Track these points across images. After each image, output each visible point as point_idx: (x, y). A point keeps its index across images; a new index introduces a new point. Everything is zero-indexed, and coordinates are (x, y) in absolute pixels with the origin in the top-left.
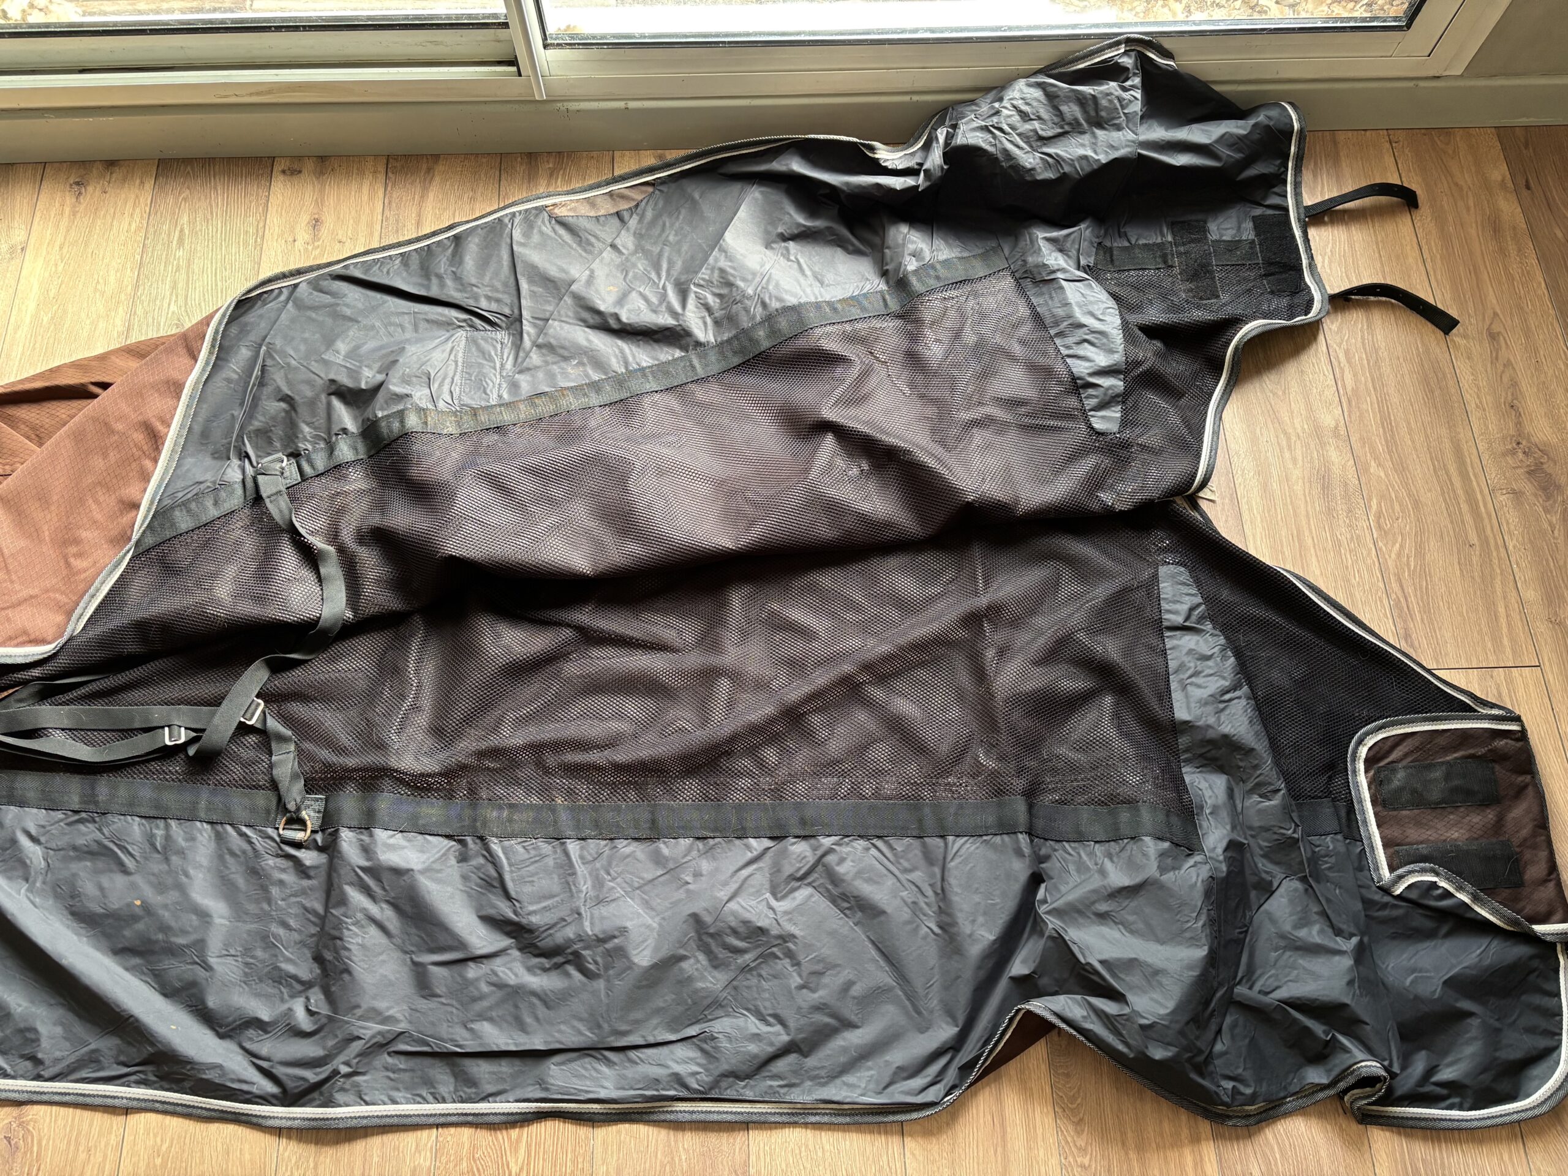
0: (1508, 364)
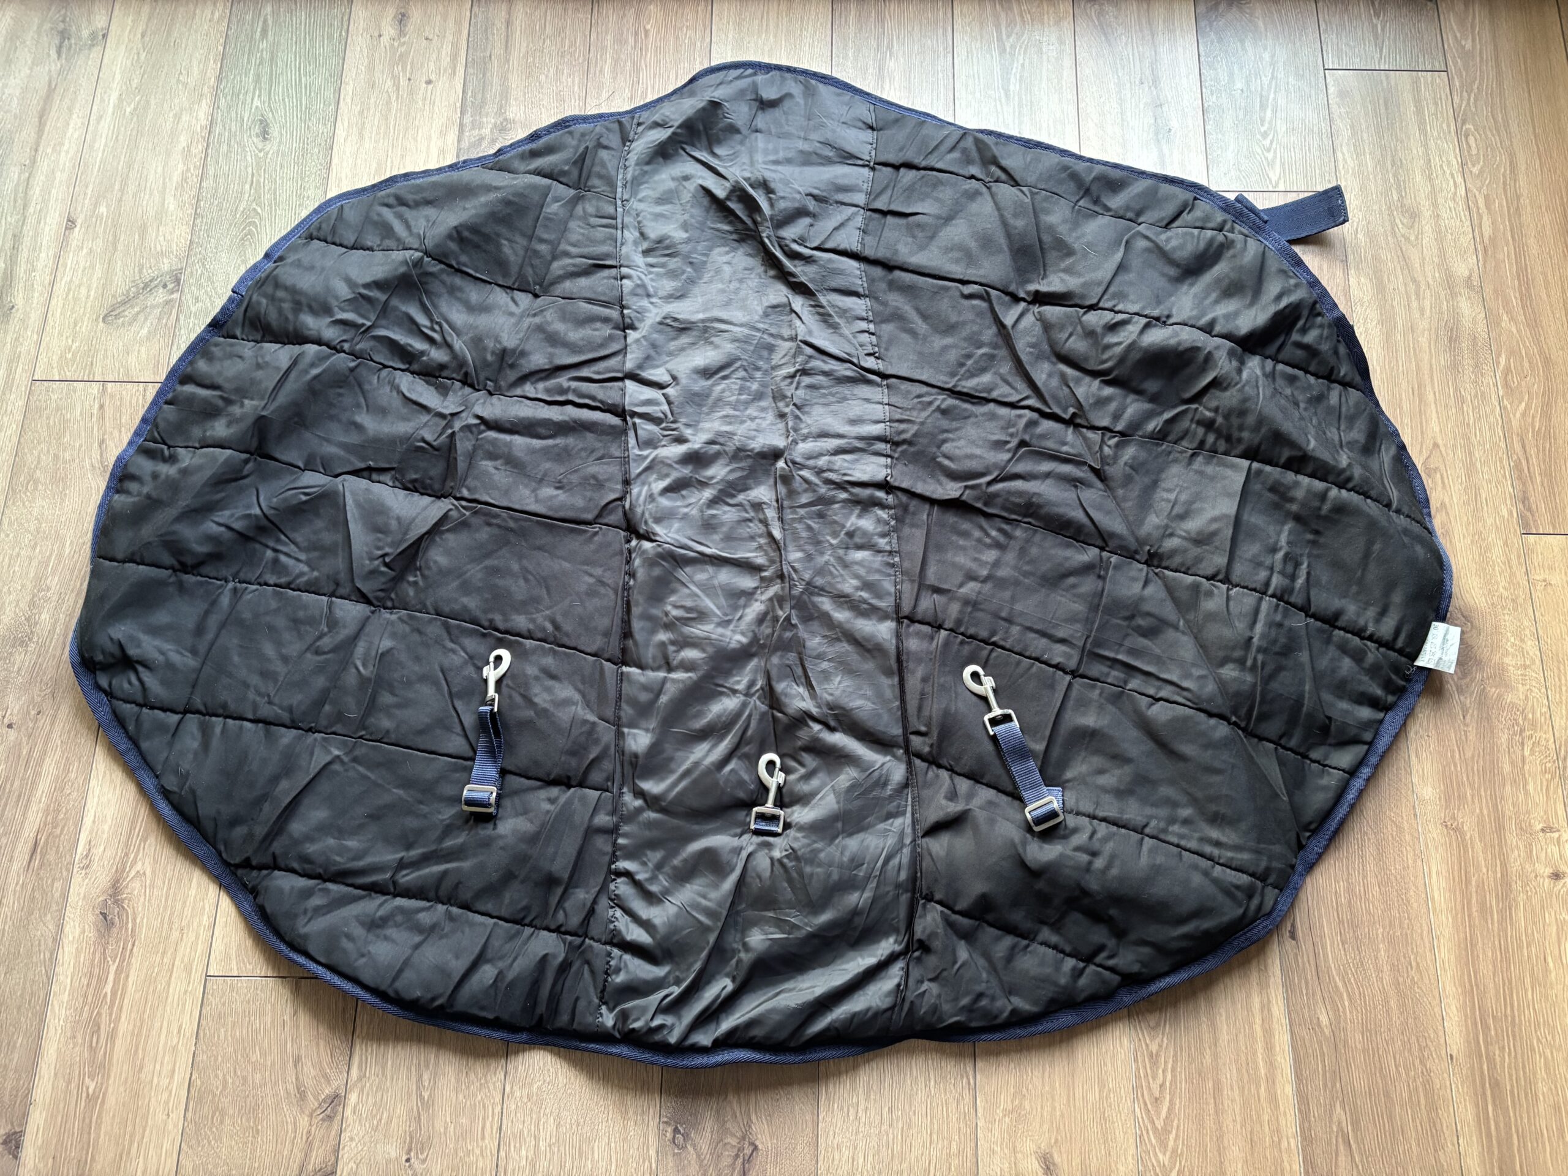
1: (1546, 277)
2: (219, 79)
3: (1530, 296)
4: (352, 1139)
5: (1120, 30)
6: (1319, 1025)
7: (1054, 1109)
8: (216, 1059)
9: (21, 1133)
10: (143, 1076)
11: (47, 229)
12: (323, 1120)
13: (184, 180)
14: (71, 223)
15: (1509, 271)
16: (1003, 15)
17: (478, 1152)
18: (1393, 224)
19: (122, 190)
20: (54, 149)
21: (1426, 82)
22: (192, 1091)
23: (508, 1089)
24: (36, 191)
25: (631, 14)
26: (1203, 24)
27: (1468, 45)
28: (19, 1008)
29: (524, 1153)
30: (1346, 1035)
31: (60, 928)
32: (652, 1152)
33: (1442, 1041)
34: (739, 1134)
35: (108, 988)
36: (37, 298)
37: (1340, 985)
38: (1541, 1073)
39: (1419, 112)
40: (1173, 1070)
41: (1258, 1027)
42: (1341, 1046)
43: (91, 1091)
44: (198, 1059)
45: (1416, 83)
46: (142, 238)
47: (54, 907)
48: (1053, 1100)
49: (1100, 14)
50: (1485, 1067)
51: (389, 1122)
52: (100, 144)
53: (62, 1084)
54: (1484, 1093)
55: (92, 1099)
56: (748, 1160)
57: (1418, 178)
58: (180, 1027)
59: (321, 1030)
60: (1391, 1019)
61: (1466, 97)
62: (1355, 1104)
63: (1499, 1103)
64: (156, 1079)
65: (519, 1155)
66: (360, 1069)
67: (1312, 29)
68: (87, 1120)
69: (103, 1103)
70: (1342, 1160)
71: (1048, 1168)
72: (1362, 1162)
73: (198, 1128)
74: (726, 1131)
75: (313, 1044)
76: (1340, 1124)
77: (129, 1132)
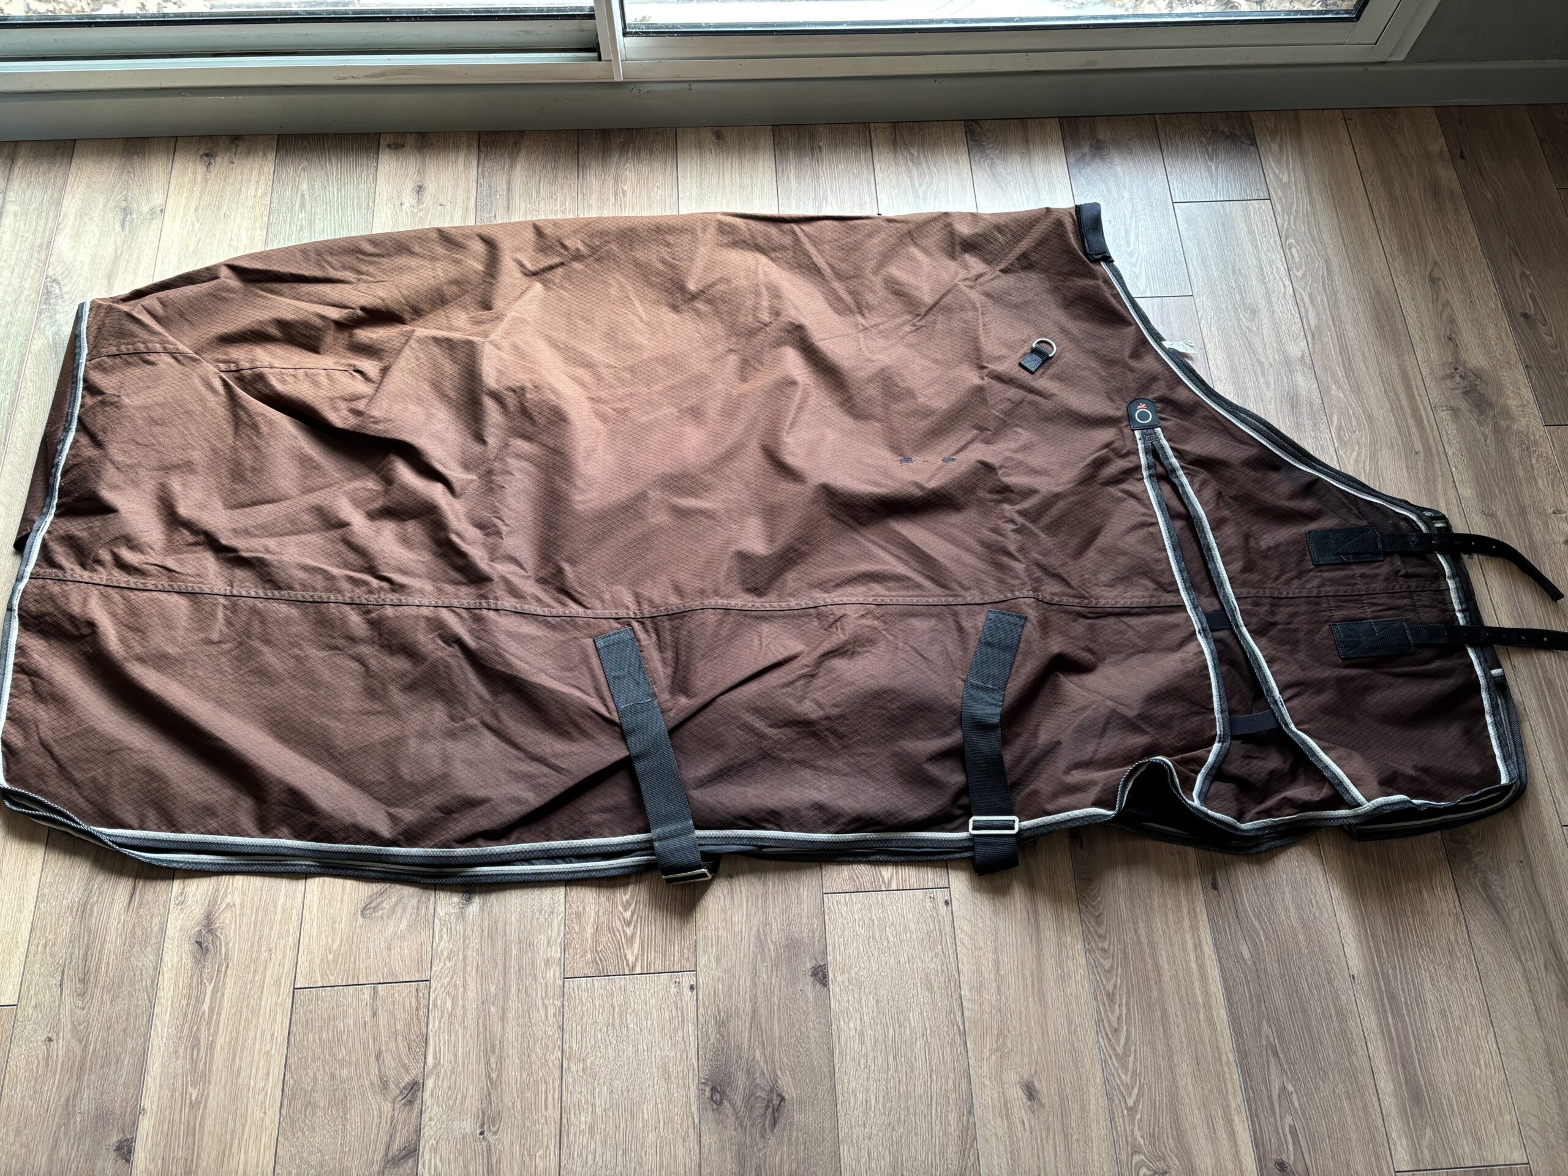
0: (1447, 304)
1: (1363, 353)
3: (1352, 369)
4: (431, 1119)
5: (1009, 178)
6: (1243, 959)
7: (1031, 1045)
8: (306, 1060)
9: (133, 1140)
10: (240, 1080)
12: (404, 1105)
15: (1333, 351)
16: (914, 169)
17: (542, 1121)
18: (1238, 319)
21: (1254, 207)
22: (286, 1090)
23: (565, 1065)
25: (610, 179)
26: (1074, 171)
27: (1285, 178)
28: (125, 1031)
29: (583, 1119)
30: (1265, 966)
31: (160, 958)
32: (694, 1109)
33: (1344, 964)
34: (768, 1088)
35: (206, 1007)
37: (1256, 924)
38: (1428, 985)
39: (1250, 232)
40: (1128, 1004)
41: (1193, 965)
42: (1262, 974)
43: (194, 1097)
44: (289, 1061)
45: (1246, 208)
47: (154, 940)
48: (1031, 1038)
49: (992, 166)
50: (1382, 982)
51: (462, 1103)
53: (167, 1094)
54: (1383, 1006)
56: (778, 1109)
57: (1254, 282)
58: (273, 1035)
59: (398, 1027)
60: (1300, 949)
61: (1286, 217)
62: (1278, 1020)
63: (1397, 1013)
64: (252, 1082)
65: (579, 1121)
66: (435, 1058)
67: (1160, 172)
68: (192, 1124)
69: (205, 1107)
70: (1273, 1068)
71: (1031, 1094)
72: (1290, 1069)
73: (292, 1122)
74: (757, 1086)
75: (392, 1040)
76: (1268, 1037)
77: (229, 1132)
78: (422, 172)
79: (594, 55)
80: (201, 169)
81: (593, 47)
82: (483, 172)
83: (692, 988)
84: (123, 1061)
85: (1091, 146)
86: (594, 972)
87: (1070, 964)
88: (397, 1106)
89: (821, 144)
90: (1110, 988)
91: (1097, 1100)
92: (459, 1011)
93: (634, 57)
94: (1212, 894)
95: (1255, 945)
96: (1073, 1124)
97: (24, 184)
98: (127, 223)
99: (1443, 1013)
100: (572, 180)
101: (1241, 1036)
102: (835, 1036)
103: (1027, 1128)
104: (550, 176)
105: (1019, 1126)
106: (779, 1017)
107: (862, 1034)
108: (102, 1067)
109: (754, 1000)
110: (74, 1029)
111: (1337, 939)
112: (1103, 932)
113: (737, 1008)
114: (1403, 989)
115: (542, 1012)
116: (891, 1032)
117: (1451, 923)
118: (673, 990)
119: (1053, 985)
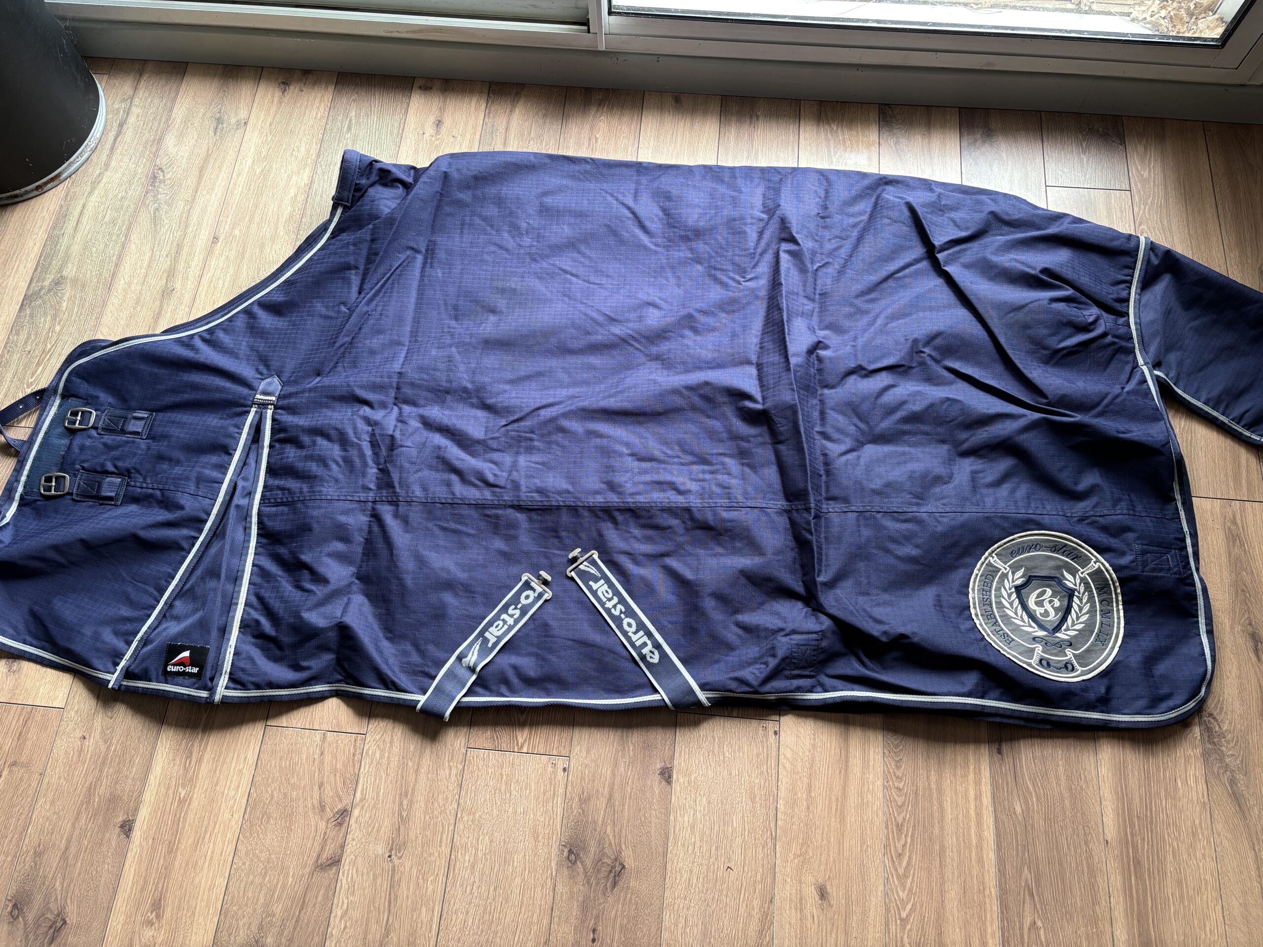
2: (318, 155)
4: (353, 839)
5: (910, 154)
6: (1015, 813)
7: (829, 855)
8: (268, 780)
9: (133, 821)
10: (218, 788)
11: (200, 242)
12: (335, 825)
13: (291, 216)
14: (216, 239)
16: (832, 141)
17: (436, 854)
19: (251, 220)
20: (208, 193)
21: (1115, 196)
22: (250, 801)
23: (459, 815)
24: (194, 219)
25: (587, 128)
26: (964, 153)
27: (1146, 174)
29: (467, 858)
30: (1033, 822)
32: (553, 864)
33: (1101, 830)
34: (613, 857)
36: (190, 285)
37: (1031, 787)
38: (1170, 858)
39: (1110, 216)
40: (912, 836)
41: (972, 813)
42: (1029, 828)
43: (182, 796)
44: (256, 779)
45: (1109, 195)
46: (261, 252)
48: (829, 850)
49: (897, 143)
50: (1131, 851)
51: (378, 831)
52: (238, 191)
53: (163, 790)
54: (1129, 868)
55: (182, 802)
56: (619, 874)
58: (246, 757)
59: (338, 766)
60: (1065, 813)
61: (1142, 206)
62: (1038, 869)
63: (1139, 877)
64: (226, 791)
65: (464, 859)
66: (362, 793)
67: (1039, 160)
68: (178, 816)
69: (189, 804)
70: (1028, 906)
71: (823, 895)
72: (1042, 909)
73: (252, 826)
74: (604, 854)
75: (332, 775)
76: (1026, 881)
77: (204, 826)
78: (442, 110)
79: (585, 28)
80: (278, 93)
81: (585, 23)
82: (489, 113)
83: (564, 770)
84: (134, 761)
85: (983, 133)
86: (490, 746)
87: (870, 796)
88: (330, 825)
89: (759, 113)
90: (900, 820)
91: (876, 908)
92: (385, 761)
93: (615, 31)
94: (996, 757)
95: (1027, 803)
96: (854, 925)
97: (146, 94)
98: (219, 130)
99: (1179, 883)
100: (556, 126)
101: (1004, 875)
102: (672, 823)
103: (816, 922)
104: (541, 121)
105: (810, 920)
106: (629, 803)
107: (693, 827)
108: (119, 763)
109: (612, 789)
110: (103, 732)
111: (1098, 809)
112: (900, 775)
113: (598, 791)
114: (1148, 858)
115: (447, 772)
116: (717, 827)
117: (1198, 809)
118: (550, 769)
119: (853, 811)
